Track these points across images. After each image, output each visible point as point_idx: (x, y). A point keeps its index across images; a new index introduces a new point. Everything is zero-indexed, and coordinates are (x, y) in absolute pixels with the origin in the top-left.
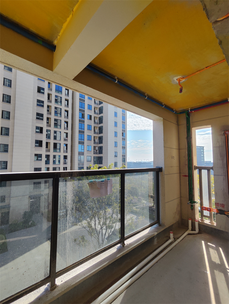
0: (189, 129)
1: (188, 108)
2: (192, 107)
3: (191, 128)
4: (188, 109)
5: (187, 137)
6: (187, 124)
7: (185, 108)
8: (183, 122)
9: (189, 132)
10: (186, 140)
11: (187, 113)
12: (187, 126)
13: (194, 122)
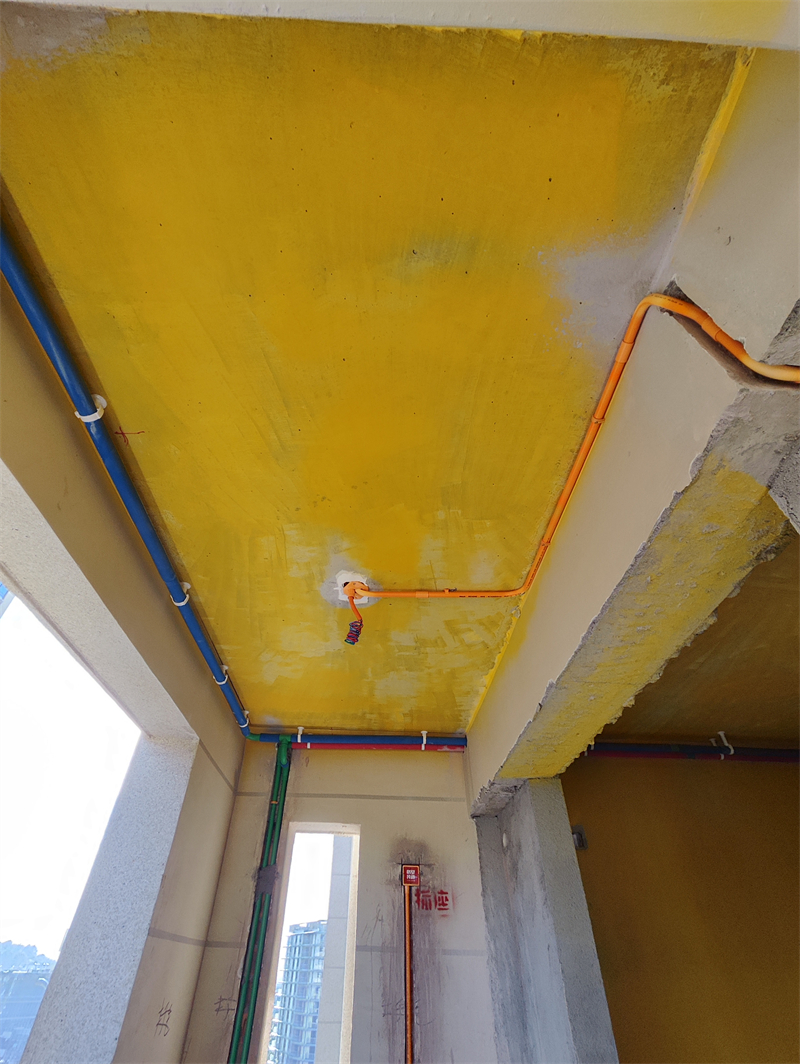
0: (274, 825)
1: (296, 724)
2: (312, 728)
3: (284, 822)
4: (296, 727)
5: (260, 868)
6: (272, 800)
7: (286, 722)
8: (261, 782)
9: (272, 841)
10: (252, 885)
11: (290, 743)
12: (271, 805)
13: (304, 795)
